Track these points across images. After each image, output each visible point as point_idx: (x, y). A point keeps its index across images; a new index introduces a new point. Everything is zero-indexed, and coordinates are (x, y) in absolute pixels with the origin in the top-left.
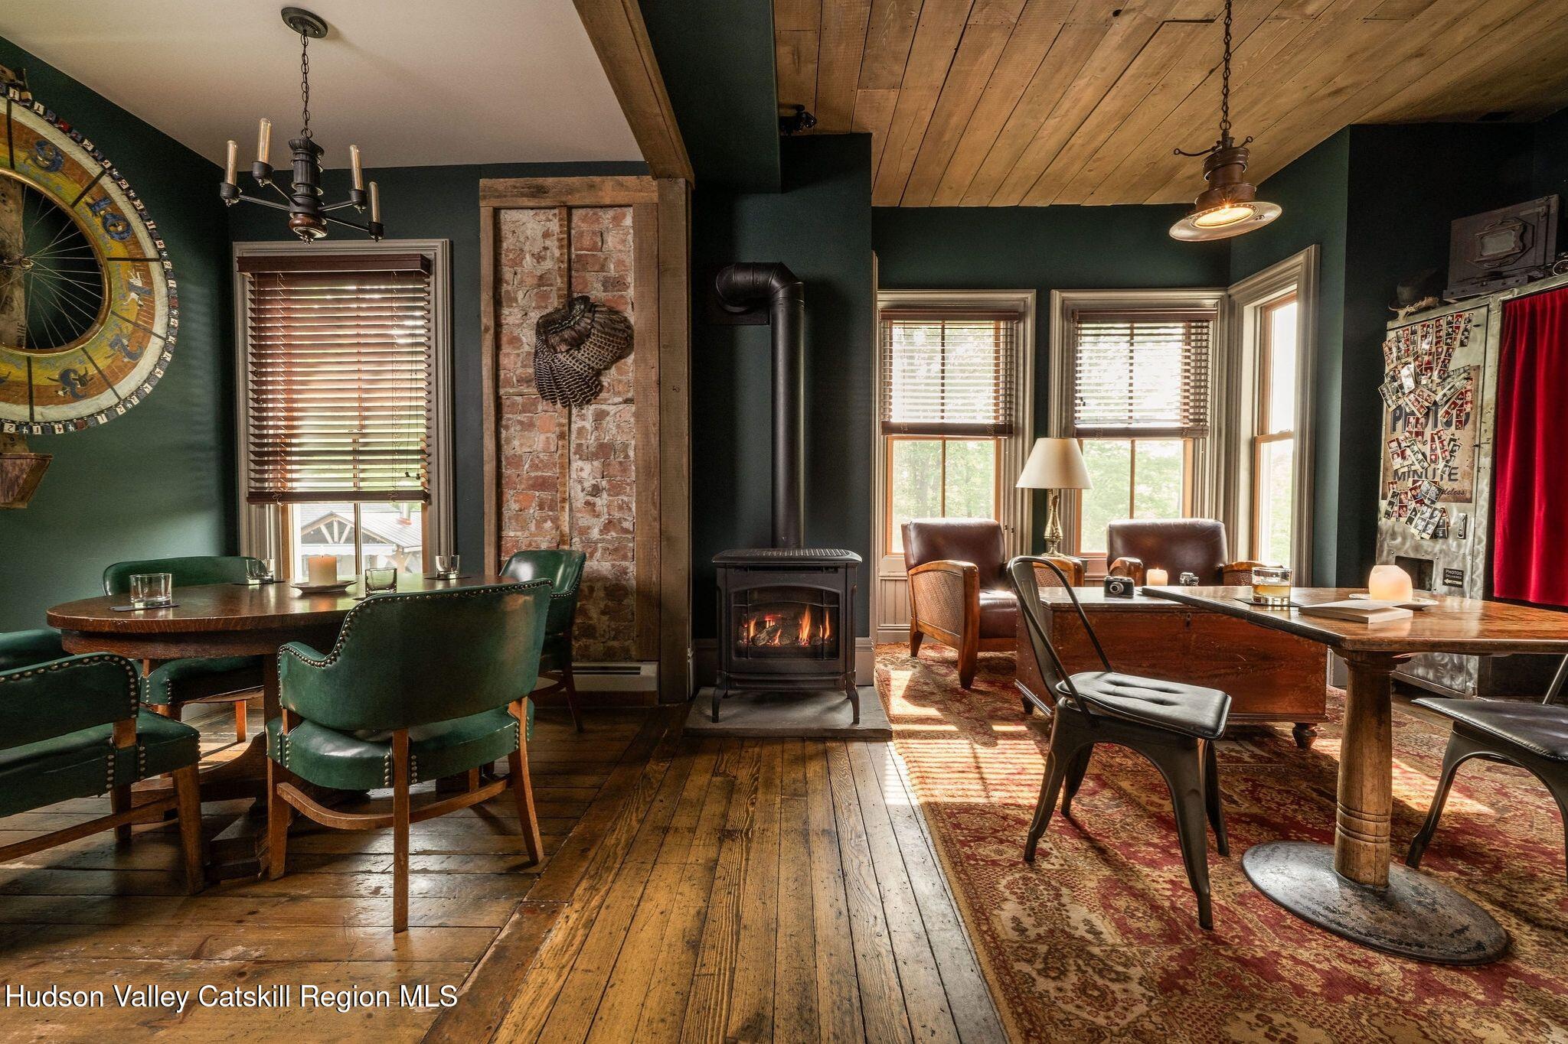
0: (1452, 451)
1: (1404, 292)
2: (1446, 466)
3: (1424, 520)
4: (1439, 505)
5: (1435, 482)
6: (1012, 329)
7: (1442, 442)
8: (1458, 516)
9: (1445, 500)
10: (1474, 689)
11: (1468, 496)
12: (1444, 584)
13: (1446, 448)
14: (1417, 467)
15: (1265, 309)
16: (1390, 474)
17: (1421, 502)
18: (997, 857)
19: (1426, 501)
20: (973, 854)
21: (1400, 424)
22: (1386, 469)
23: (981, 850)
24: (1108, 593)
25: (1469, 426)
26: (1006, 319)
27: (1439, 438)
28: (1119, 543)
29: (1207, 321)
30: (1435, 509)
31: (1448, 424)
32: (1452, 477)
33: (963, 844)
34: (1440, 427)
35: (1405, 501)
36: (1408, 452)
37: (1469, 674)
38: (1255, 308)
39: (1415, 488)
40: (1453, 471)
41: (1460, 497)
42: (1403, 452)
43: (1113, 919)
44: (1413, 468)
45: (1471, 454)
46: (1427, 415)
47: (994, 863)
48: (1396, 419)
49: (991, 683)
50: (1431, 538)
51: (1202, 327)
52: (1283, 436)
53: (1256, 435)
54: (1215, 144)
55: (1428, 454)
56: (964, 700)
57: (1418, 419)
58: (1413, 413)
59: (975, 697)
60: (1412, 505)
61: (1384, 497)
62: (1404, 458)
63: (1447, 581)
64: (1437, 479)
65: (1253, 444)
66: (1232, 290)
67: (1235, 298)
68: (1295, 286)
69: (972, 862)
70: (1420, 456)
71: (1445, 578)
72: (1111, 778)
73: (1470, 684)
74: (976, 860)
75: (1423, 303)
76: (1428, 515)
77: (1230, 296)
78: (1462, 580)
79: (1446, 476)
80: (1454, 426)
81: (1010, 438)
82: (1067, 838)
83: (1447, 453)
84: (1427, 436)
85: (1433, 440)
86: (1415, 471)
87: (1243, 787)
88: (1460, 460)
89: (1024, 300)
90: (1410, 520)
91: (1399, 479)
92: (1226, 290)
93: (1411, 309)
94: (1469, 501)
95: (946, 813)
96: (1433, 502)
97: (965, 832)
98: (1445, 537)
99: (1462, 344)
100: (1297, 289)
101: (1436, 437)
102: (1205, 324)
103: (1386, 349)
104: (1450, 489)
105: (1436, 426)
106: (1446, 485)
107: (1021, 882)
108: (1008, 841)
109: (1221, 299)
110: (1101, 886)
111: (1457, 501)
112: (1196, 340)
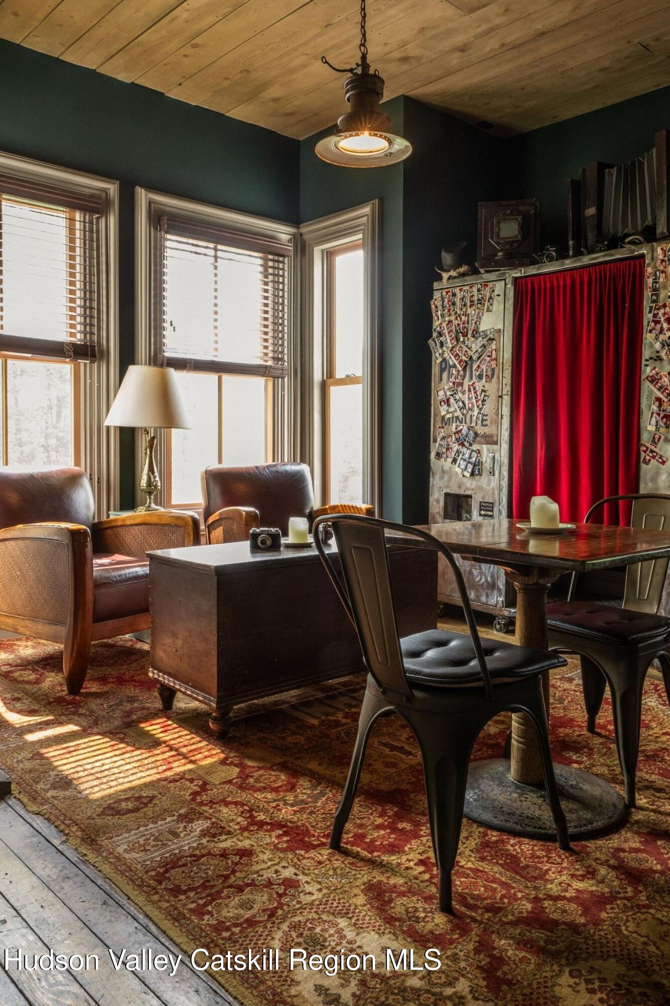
0: (484, 401)
1: (447, 258)
2: (479, 413)
3: (465, 460)
4: (475, 447)
5: (472, 427)
6: (91, 223)
7: (475, 392)
8: (487, 456)
9: (480, 443)
10: (502, 602)
11: (495, 439)
12: (480, 515)
13: (479, 397)
14: (458, 414)
15: (329, 256)
16: (439, 419)
17: (463, 445)
18: (248, 914)
19: (466, 443)
20: (220, 923)
21: (445, 375)
22: (436, 415)
23: (224, 913)
24: (255, 548)
25: (494, 380)
26: (83, 209)
27: (474, 389)
28: (216, 492)
29: (283, 256)
30: (473, 451)
31: (480, 377)
32: (484, 423)
33: (200, 912)
34: (474, 379)
35: (451, 444)
36: (452, 401)
37: (499, 590)
38: (322, 251)
39: (457, 433)
40: (485, 418)
41: (491, 440)
42: (448, 400)
43: (404, 932)
44: (456, 414)
45: (496, 403)
46: (464, 369)
47: (251, 923)
48: (442, 370)
49: (103, 680)
50: (471, 475)
51: (278, 261)
52: (349, 380)
53: (325, 378)
54: (354, 66)
55: (466, 402)
56: (81, 711)
57: (459, 371)
58: (454, 366)
59: (94, 704)
60: (456, 447)
61: (435, 441)
62: (449, 405)
63: (483, 512)
64: (473, 424)
65: (324, 387)
66: (304, 229)
67: (306, 237)
68: (360, 236)
69: (226, 934)
70: (461, 404)
71: (481, 510)
72: (297, 762)
73: (501, 599)
74: (228, 929)
75: (462, 270)
76: (467, 456)
77: (301, 235)
78: (492, 511)
79: (479, 422)
80: (484, 380)
81: (92, 362)
82: (303, 852)
83: (480, 402)
84: (466, 388)
85: (470, 390)
86: (457, 417)
87: (405, 735)
88: (488, 408)
89: (105, 191)
90: (454, 461)
91: (446, 424)
92: (298, 228)
93: (453, 273)
94: (496, 443)
95: (152, 877)
96: (471, 445)
97: (192, 894)
98: (480, 474)
99: (488, 310)
100: (363, 239)
101: (472, 388)
102: (281, 259)
103: (433, 307)
104: (482, 433)
105: (471, 378)
106: (480, 430)
107: (294, 935)
108: (248, 885)
109: (294, 235)
110: (371, 898)
111: (487, 443)
112: (274, 275)
